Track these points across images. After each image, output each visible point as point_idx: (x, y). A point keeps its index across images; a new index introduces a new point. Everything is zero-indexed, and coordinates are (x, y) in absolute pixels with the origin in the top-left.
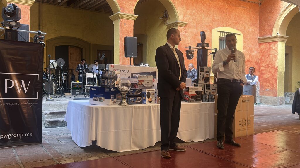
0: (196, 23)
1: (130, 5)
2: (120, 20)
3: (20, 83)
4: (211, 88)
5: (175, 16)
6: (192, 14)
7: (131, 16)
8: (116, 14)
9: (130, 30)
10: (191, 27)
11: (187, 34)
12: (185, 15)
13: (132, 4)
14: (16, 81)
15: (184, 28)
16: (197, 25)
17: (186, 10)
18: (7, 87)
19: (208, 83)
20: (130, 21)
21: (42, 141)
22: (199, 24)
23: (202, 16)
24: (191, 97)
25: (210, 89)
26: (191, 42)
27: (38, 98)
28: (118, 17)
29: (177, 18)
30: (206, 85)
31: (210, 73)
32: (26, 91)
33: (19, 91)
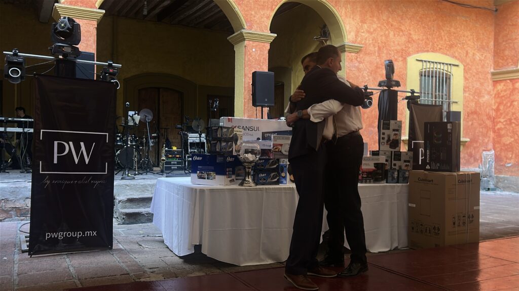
0: (378, 46)
1: (262, 18)
2: (246, 42)
3: (78, 148)
4: (403, 158)
5: (340, 34)
6: (372, 30)
7: (265, 35)
8: (239, 32)
9: (262, 60)
10: (369, 54)
11: (361, 65)
12: (358, 32)
13: (266, 15)
14: (71, 143)
15: (356, 55)
16: (379, 48)
17: (360, 24)
18: (58, 154)
19: (397, 149)
20: (263, 44)
21: (112, 246)
22: (384, 47)
23: (389, 33)
24: (366, 173)
25: (400, 160)
26: (369, 79)
27: (106, 173)
28: (242, 38)
29: (345, 39)
30: (393, 152)
31: (400, 132)
32: (87, 161)
33: (76, 161)
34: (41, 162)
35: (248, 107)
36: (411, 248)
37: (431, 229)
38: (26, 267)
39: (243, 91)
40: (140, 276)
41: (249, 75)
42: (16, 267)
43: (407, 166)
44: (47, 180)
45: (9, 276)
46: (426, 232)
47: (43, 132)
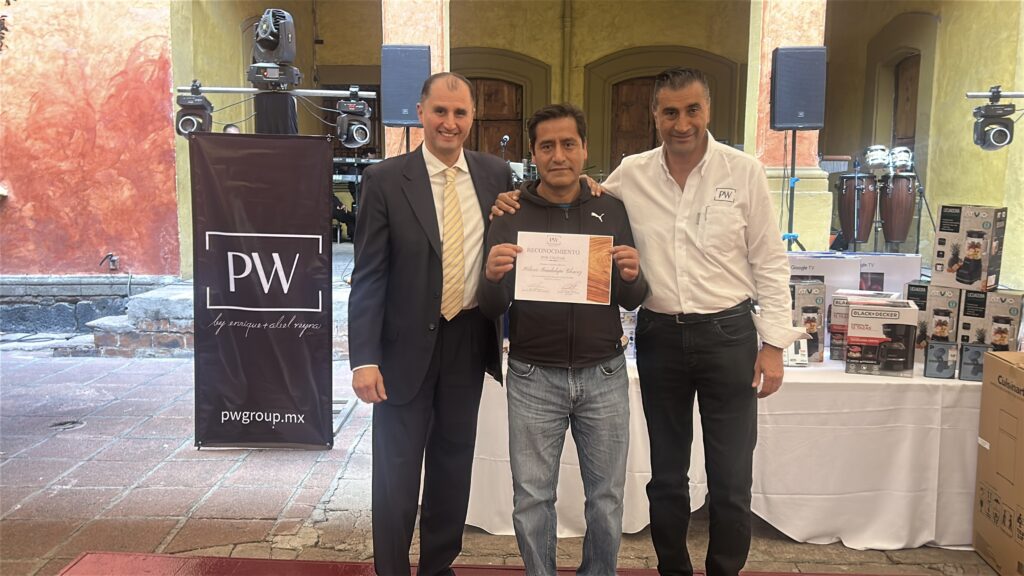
3: (268, 264)
4: (991, 310)
14: (255, 255)
18: (235, 274)
19: (977, 286)
21: (332, 444)
24: (859, 349)
25: (982, 315)
27: (320, 310)
30: (964, 293)
31: (989, 241)
32: (286, 287)
33: (266, 288)
34: (208, 289)
35: (766, 131)
36: (975, 552)
37: (1015, 519)
38: (164, 473)
39: (758, 92)
40: (285, 528)
41: (771, 56)
42: (155, 469)
43: (1000, 331)
44: (219, 320)
45: (122, 488)
46: (1004, 522)
47: (210, 235)
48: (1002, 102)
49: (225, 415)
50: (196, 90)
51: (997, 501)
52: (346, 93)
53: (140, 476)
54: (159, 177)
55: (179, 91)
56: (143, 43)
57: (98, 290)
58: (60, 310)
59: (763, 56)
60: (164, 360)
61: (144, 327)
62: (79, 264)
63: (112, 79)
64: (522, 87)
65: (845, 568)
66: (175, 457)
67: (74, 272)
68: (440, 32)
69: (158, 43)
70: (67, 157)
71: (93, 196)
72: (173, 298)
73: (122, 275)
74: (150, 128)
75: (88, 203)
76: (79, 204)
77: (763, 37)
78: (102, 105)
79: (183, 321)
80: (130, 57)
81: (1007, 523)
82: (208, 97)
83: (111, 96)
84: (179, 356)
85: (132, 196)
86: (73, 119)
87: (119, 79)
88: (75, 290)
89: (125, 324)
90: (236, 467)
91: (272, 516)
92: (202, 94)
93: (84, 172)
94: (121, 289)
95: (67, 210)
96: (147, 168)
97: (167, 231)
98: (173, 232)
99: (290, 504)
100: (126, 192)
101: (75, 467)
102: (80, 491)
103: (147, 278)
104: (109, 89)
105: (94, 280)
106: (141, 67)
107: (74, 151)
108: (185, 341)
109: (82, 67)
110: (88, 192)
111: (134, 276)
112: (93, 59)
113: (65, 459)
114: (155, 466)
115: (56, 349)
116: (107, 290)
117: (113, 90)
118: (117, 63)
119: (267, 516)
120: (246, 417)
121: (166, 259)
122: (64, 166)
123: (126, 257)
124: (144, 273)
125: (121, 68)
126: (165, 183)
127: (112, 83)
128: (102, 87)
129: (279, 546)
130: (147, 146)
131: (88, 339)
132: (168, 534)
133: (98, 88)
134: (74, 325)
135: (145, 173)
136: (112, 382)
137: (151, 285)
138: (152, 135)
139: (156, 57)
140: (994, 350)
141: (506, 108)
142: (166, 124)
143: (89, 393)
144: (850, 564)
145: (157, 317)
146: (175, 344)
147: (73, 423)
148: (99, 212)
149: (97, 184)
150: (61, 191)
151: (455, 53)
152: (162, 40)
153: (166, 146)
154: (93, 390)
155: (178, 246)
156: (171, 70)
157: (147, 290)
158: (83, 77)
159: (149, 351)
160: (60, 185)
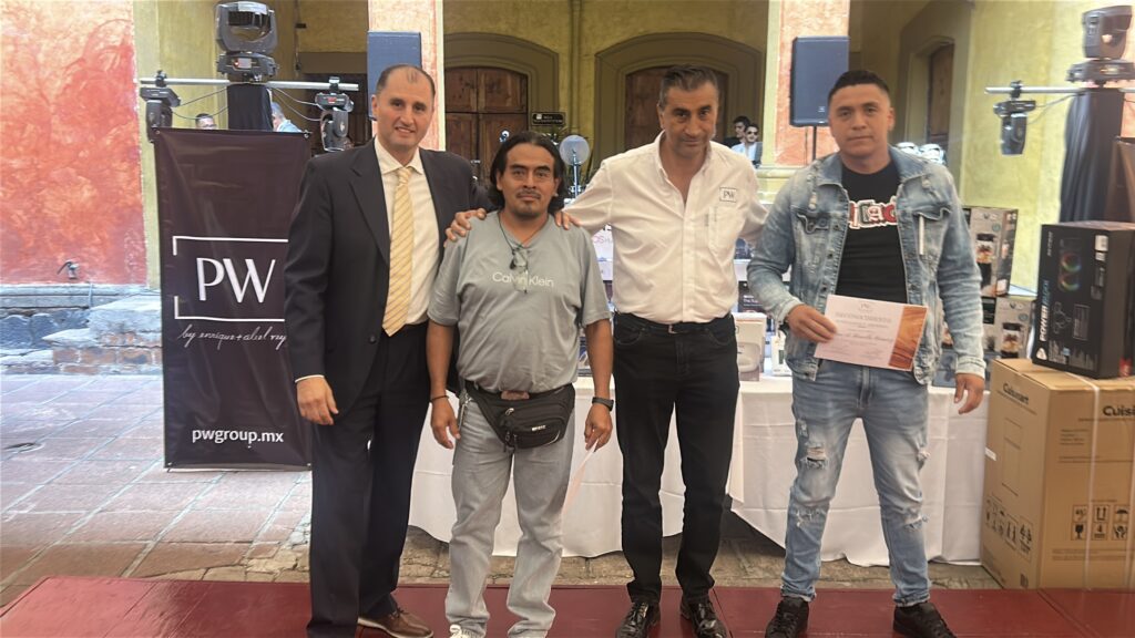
3: (241, 271)
14: (228, 262)
18: (206, 282)
31: (998, 244)
32: (261, 296)
33: (240, 296)
34: (176, 298)
35: (786, 127)
36: (982, 566)
37: (1018, 532)
38: (130, 496)
39: (777, 86)
40: (261, 552)
41: (790, 46)
42: (121, 492)
43: (1010, 339)
44: (189, 332)
45: (84, 512)
46: (1008, 535)
47: (178, 240)
48: (1023, 97)
49: (197, 435)
50: (160, 82)
51: (1002, 513)
52: (326, 85)
53: (105, 500)
54: (123, 177)
55: (143, 82)
56: (103, 28)
57: (56, 301)
58: (14, 323)
59: (783, 45)
60: (130, 377)
61: (108, 341)
62: (35, 273)
63: (68, 68)
64: (526, 77)
65: (847, 584)
66: (142, 479)
67: (28, 282)
68: (431, 17)
69: (120, 28)
70: (18, 155)
71: (48, 198)
72: (140, 309)
73: (82, 284)
74: (112, 122)
75: (43, 206)
76: (33, 206)
77: (783, 25)
78: (57, 96)
79: (151, 334)
80: (87, 43)
81: (1011, 535)
82: (175, 89)
83: (68, 86)
84: (147, 373)
85: (93, 198)
86: (26, 111)
87: (77, 68)
88: (30, 300)
89: (87, 338)
90: (208, 489)
91: (247, 538)
92: (168, 86)
93: (38, 170)
94: (81, 300)
95: (20, 213)
96: (109, 167)
97: (131, 234)
98: (138, 237)
99: (267, 527)
100: (86, 193)
101: (33, 491)
102: (39, 516)
103: (110, 287)
104: (65, 79)
105: (51, 290)
106: (100, 54)
107: (26, 147)
108: (153, 356)
109: (34, 54)
110: (44, 192)
111: (96, 285)
112: (46, 45)
113: (22, 483)
114: (120, 489)
115: (10, 366)
116: (66, 302)
117: (69, 80)
118: (75, 50)
119: (241, 539)
120: (220, 436)
121: (131, 267)
122: (16, 163)
123: (86, 265)
124: (107, 282)
125: (78, 56)
126: (129, 182)
127: (69, 72)
128: (57, 76)
129: (255, 569)
130: (108, 142)
131: (45, 355)
132: (135, 558)
133: (52, 77)
134: (29, 340)
135: (107, 172)
136: (73, 401)
137: (117, 295)
138: (115, 130)
139: (118, 44)
140: (1003, 358)
141: (510, 100)
142: (129, 117)
143: (48, 413)
144: (853, 581)
145: (122, 331)
146: (142, 360)
147: (31, 444)
148: (57, 216)
149: (53, 184)
150: (13, 191)
151: (449, 39)
152: (124, 25)
153: (129, 142)
154: (51, 410)
155: (144, 253)
156: (134, 58)
157: (111, 301)
158: (36, 65)
159: (114, 368)
160: (12, 185)
